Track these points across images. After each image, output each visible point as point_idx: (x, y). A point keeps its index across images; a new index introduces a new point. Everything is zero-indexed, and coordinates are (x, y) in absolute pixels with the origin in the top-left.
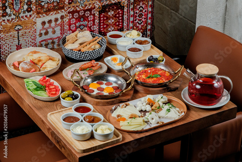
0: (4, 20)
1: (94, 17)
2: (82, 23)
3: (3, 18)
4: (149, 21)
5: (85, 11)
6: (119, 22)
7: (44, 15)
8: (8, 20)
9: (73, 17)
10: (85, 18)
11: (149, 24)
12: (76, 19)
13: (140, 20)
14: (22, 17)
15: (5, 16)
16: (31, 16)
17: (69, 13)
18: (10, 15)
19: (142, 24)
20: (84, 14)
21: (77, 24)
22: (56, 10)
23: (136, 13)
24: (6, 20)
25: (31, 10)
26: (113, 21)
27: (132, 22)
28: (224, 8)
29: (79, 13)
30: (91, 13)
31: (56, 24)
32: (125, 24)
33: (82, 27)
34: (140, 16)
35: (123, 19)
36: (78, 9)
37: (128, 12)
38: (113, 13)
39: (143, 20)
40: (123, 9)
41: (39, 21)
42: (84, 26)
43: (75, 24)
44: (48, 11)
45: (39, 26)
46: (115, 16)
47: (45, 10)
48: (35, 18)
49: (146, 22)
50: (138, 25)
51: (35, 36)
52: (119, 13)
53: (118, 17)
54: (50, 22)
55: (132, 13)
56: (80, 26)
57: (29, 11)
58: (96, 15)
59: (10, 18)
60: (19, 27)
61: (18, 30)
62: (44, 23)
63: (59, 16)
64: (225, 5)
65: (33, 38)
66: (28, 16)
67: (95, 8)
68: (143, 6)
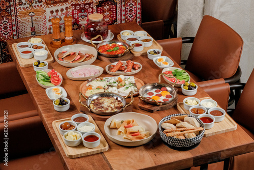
0: (20, 8)
1: (93, 10)
2: (83, 14)
3: (20, 6)
4: (138, 15)
5: (85, 4)
6: (113, 15)
7: (52, 5)
8: (24, 8)
9: (75, 9)
10: (86, 10)
11: (138, 17)
12: (78, 10)
13: (131, 14)
14: (35, 6)
15: (21, 5)
16: (41, 6)
17: (72, 5)
18: (25, 4)
19: (133, 17)
20: (84, 7)
21: (79, 14)
22: (62, 2)
23: (127, 8)
24: (22, 8)
25: (42, 1)
26: (108, 13)
27: (124, 15)
28: (202, 9)
29: (80, 6)
30: (90, 6)
31: (62, 13)
32: (118, 17)
33: (83, 17)
34: (131, 11)
35: (116, 12)
36: (80, 3)
37: (121, 7)
38: (108, 7)
39: (133, 14)
40: (116, 5)
41: (48, 10)
42: (85, 16)
43: (77, 14)
44: (55, 3)
45: (48, 14)
46: (110, 10)
47: (52, 2)
48: (45, 8)
49: (136, 16)
50: (129, 18)
51: (45, 21)
52: (113, 8)
53: (113, 11)
54: (57, 11)
55: (124, 8)
56: (82, 15)
57: (40, 2)
58: (94, 8)
59: (25, 6)
60: (33, 14)
61: (32, 16)
62: (52, 12)
63: (64, 7)
64: (202, 7)
65: (43, 22)
66: (39, 6)
67: (93, 3)
68: (133, 4)
